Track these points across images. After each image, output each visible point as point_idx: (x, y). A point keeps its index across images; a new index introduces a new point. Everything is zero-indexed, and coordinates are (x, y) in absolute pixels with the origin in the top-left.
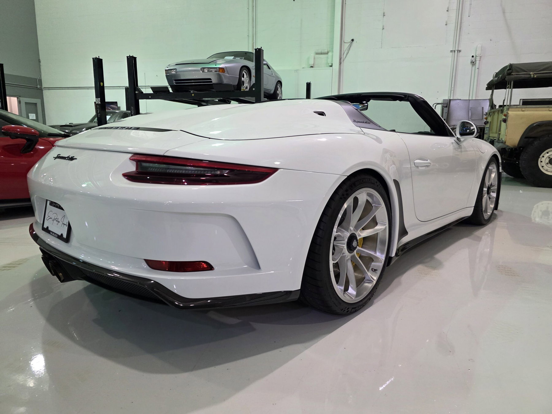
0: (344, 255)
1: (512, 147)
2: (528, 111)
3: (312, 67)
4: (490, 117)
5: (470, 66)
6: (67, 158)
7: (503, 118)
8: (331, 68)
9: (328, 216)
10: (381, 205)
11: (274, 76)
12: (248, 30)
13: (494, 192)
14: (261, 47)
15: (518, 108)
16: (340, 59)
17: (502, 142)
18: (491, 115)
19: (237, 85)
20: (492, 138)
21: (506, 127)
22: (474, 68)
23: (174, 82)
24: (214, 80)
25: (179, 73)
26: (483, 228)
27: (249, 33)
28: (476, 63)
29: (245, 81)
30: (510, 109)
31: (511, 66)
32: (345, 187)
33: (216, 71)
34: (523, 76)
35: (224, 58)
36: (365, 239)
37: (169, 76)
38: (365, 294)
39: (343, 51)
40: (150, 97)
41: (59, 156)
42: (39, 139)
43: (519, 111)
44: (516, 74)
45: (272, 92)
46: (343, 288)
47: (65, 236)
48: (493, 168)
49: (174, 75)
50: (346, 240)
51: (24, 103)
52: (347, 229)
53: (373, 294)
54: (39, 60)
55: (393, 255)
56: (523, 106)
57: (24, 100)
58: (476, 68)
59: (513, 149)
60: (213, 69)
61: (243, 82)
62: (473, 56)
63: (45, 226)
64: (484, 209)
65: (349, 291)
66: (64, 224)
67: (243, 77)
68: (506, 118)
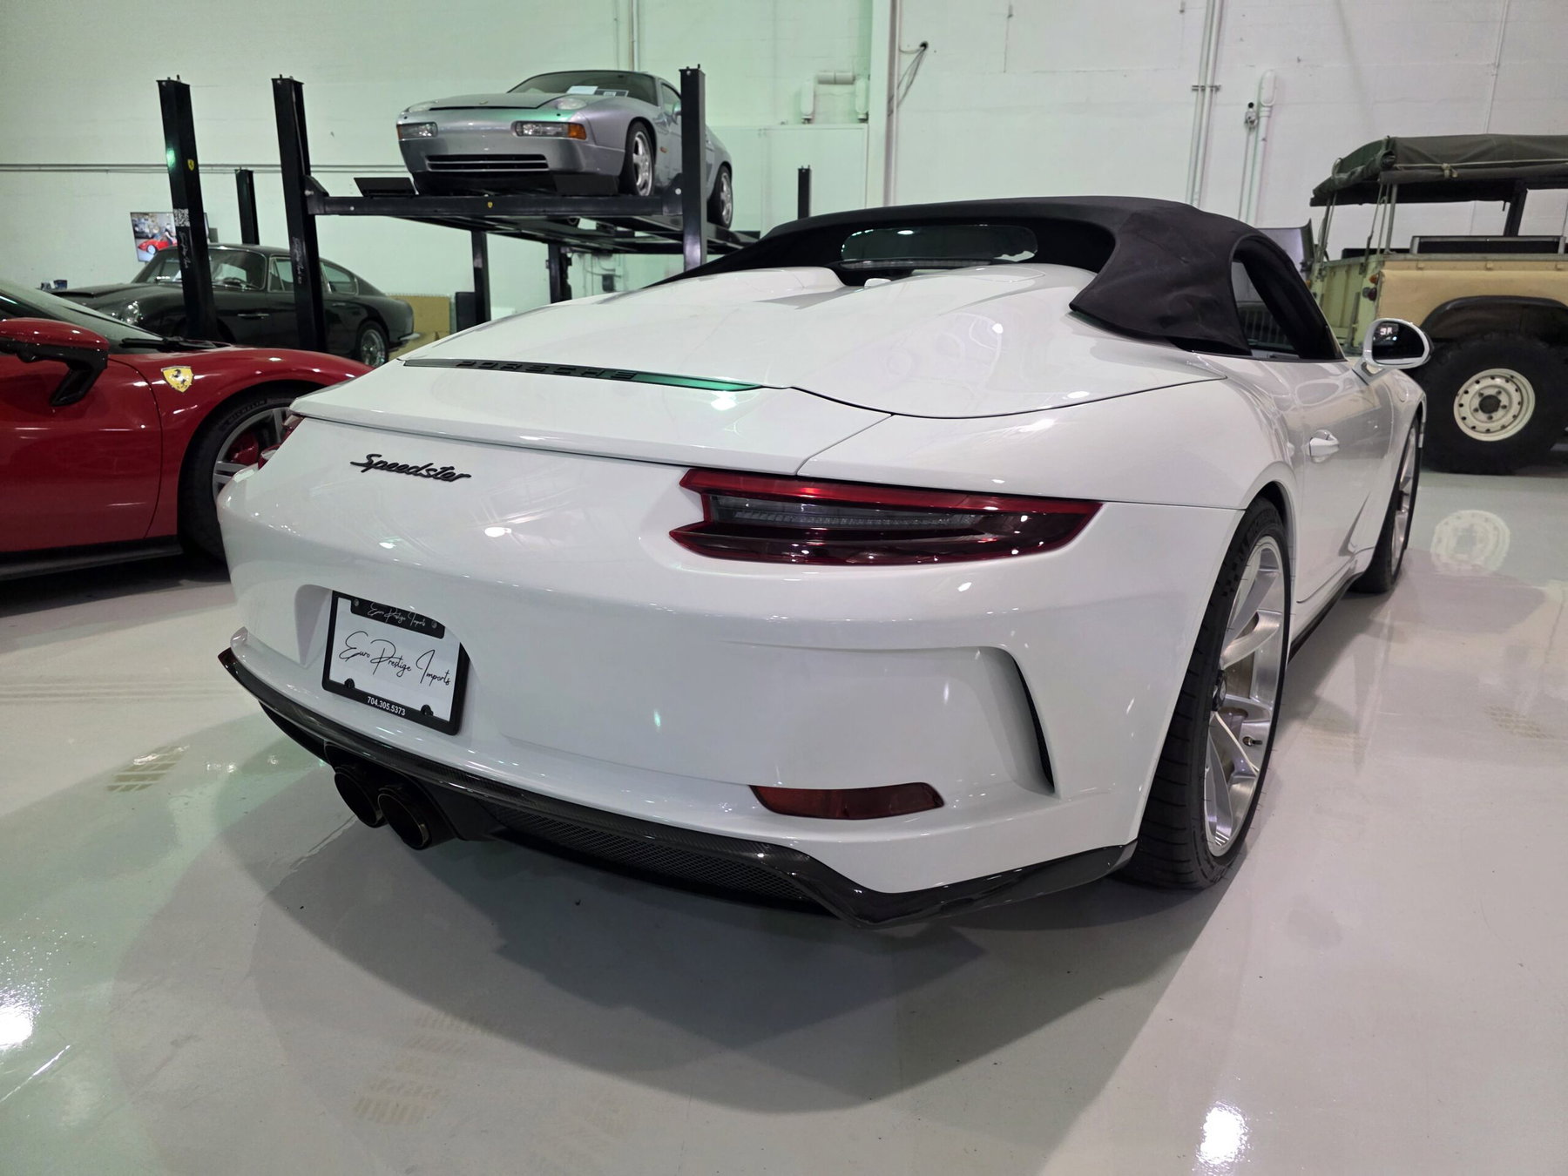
2: (1432, 268)
3: (808, 121)
4: (1323, 281)
5: (1242, 131)
6: (424, 472)
7: (1367, 288)
8: (864, 125)
14: (699, 66)
15: (1409, 260)
16: (890, 99)
18: (1324, 277)
19: (622, 176)
21: (1377, 312)
22: (1252, 137)
23: (427, 162)
24: (554, 162)
25: (444, 136)
28: (1258, 123)
29: (641, 164)
30: (1387, 264)
31: (1392, 143)
34: (1424, 172)
35: (567, 89)
37: (412, 146)
39: (899, 75)
40: (352, 208)
41: (376, 460)
42: (109, 362)
43: (1409, 268)
44: (1406, 168)
47: (441, 713)
48: (1411, 438)
49: (426, 143)
56: (1420, 255)
58: (1260, 138)
60: (551, 128)
61: (636, 167)
62: (1251, 105)
63: (338, 679)
66: (434, 678)
67: (636, 152)
68: (1376, 289)
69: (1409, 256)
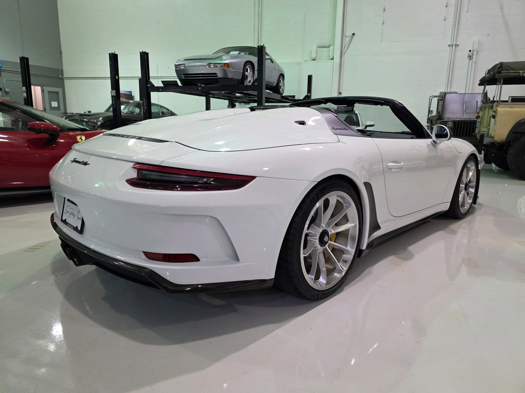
0: (316, 248)
1: (500, 142)
2: (516, 108)
3: (314, 60)
4: (482, 112)
5: (468, 60)
6: (81, 163)
7: (493, 114)
8: (332, 61)
9: (299, 216)
10: (351, 205)
11: (277, 69)
12: (254, 24)
13: (473, 188)
14: (264, 45)
15: (507, 105)
16: (341, 52)
17: (491, 137)
18: (482, 110)
19: (241, 79)
20: (482, 132)
21: (495, 122)
22: (471, 62)
23: (183, 76)
24: (220, 75)
25: (188, 68)
26: (460, 221)
27: (254, 27)
28: (473, 57)
29: (249, 75)
30: (499, 106)
31: (501, 64)
32: (316, 191)
33: (221, 67)
34: (512, 74)
35: (230, 53)
36: (337, 234)
37: (179, 71)
38: (334, 283)
39: (344, 44)
40: (161, 90)
41: (75, 160)
42: (60, 133)
43: (507, 108)
44: (506, 73)
45: (275, 84)
46: (313, 277)
47: (79, 228)
48: (472, 166)
49: (183, 69)
50: (319, 235)
51: (47, 92)
52: (319, 226)
53: (343, 282)
54: (61, 51)
55: (364, 247)
56: (512, 103)
57: (47, 89)
58: (473, 62)
59: (502, 144)
60: (219, 65)
61: (247, 76)
62: (470, 51)
63: (64, 219)
64: (460, 204)
65: (320, 280)
66: (79, 218)
67: (247, 71)
68: (495, 114)
69: (507, 103)
